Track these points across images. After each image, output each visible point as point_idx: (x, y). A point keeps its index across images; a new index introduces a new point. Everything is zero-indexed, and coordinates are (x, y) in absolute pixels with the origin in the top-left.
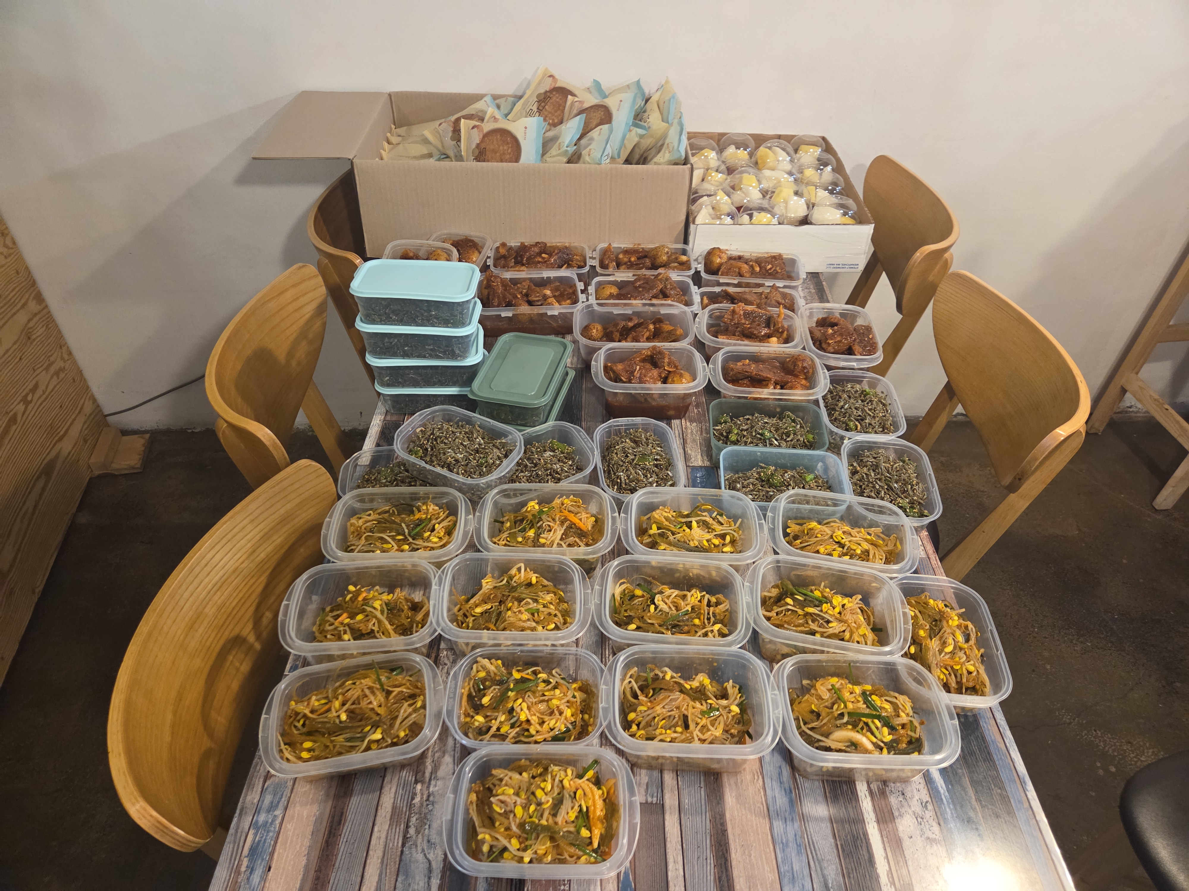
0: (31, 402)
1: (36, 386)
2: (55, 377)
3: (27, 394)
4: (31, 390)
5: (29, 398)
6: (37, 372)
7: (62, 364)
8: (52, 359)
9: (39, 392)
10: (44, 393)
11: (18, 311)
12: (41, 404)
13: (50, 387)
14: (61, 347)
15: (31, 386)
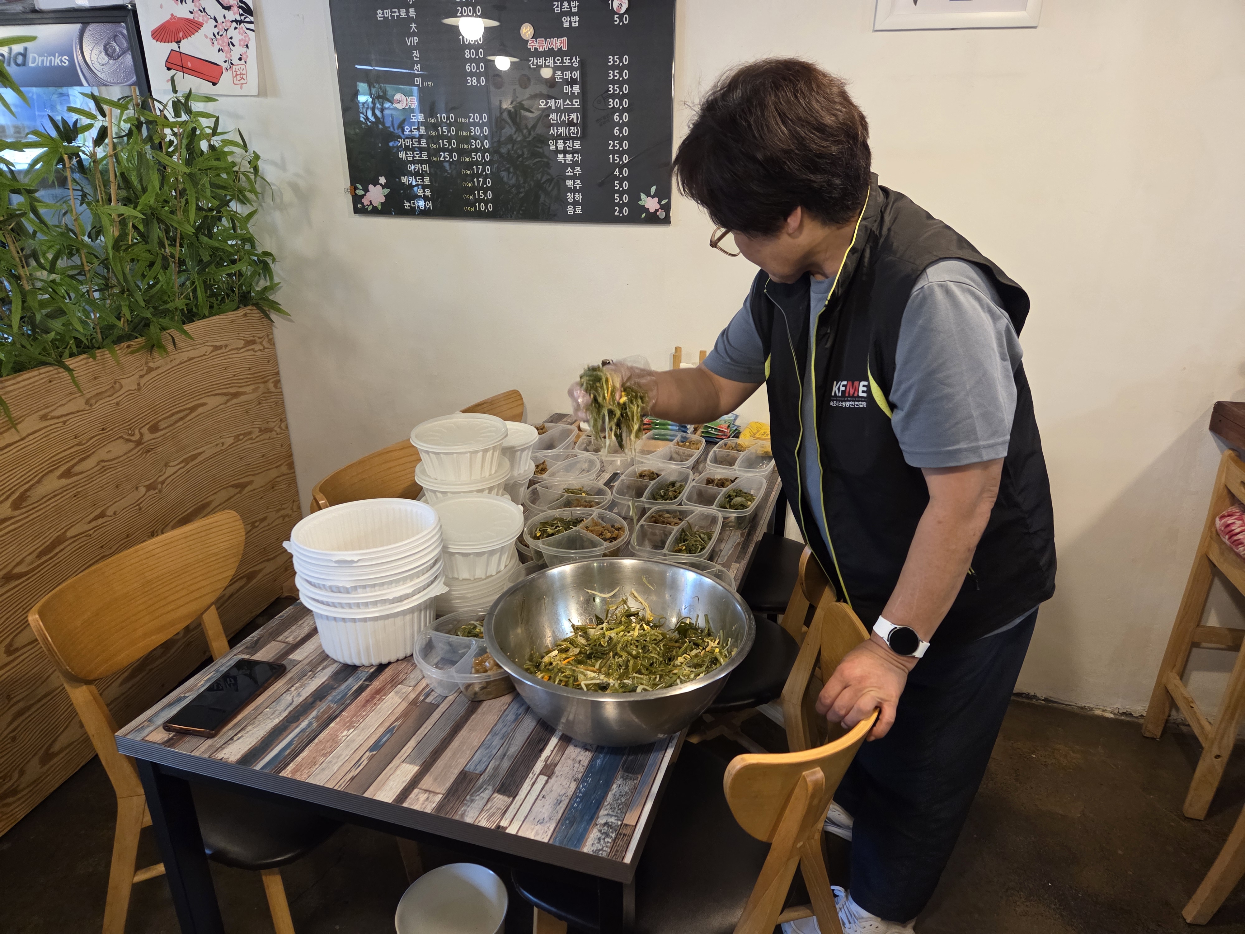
0: (257, 527)
1: (265, 519)
2: (281, 519)
3: (256, 521)
4: (260, 520)
5: (257, 524)
6: (269, 511)
7: (290, 512)
8: (283, 506)
9: (265, 523)
10: (268, 525)
11: (272, 468)
12: (263, 532)
13: (274, 524)
14: (294, 501)
15: (261, 517)
